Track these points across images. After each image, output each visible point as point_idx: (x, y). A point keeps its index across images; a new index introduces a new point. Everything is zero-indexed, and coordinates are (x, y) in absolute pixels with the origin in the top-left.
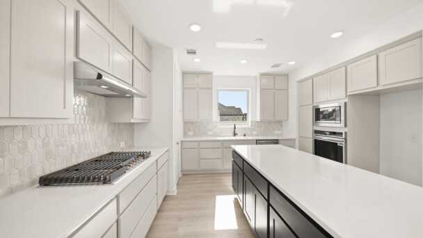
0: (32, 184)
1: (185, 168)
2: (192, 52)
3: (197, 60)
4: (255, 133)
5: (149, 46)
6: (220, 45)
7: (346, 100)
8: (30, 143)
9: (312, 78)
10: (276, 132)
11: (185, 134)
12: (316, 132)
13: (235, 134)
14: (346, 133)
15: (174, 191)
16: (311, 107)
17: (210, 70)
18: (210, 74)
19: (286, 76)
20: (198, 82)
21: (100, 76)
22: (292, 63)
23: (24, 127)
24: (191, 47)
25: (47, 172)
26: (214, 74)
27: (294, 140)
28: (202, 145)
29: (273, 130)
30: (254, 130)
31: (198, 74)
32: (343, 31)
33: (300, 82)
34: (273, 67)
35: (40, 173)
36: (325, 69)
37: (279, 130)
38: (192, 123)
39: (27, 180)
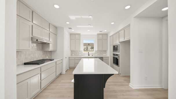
0: (22, 64)
1: (70, 66)
2: (70, 28)
3: (73, 30)
4: (96, 55)
5: (56, 28)
6: (78, 26)
7: (119, 44)
8: (22, 55)
9: (112, 35)
10: (104, 54)
11: (71, 55)
12: (114, 54)
13: (89, 55)
14: (119, 55)
15: (64, 72)
16: (112, 46)
17: (79, 33)
18: (79, 34)
19: (107, 35)
20: (75, 37)
21: (37, 40)
22: (106, 31)
23: (21, 51)
24: (70, 27)
25: (26, 62)
26: (81, 34)
27: (109, 57)
28: (76, 59)
29: (103, 54)
30: (96, 54)
31: (75, 34)
32: (114, 22)
33: (110, 37)
34: (100, 32)
35: (24, 62)
36: (114, 33)
37: (105, 54)
38: (74, 51)
39: (21, 63)
